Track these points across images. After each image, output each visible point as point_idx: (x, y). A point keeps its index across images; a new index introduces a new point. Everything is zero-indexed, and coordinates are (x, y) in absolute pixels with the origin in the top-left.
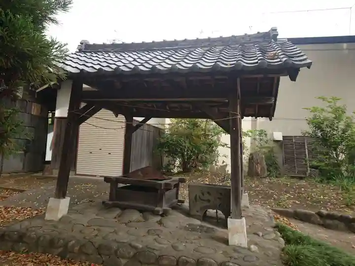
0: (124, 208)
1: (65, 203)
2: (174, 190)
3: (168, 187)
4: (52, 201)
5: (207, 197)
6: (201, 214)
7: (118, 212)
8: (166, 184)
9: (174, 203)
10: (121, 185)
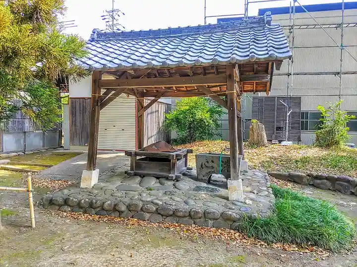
0: (143, 176)
1: (95, 174)
2: (184, 160)
3: (178, 157)
4: (85, 173)
5: (211, 164)
6: (206, 178)
7: (138, 179)
8: (177, 155)
9: (183, 170)
10: (138, 158)
